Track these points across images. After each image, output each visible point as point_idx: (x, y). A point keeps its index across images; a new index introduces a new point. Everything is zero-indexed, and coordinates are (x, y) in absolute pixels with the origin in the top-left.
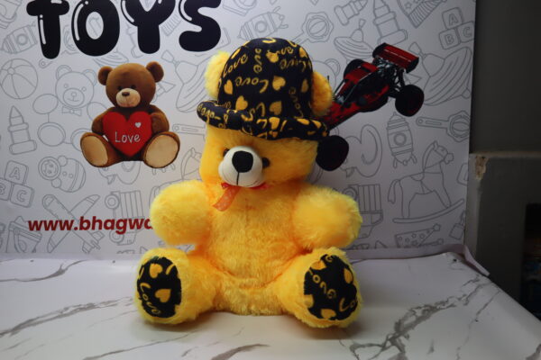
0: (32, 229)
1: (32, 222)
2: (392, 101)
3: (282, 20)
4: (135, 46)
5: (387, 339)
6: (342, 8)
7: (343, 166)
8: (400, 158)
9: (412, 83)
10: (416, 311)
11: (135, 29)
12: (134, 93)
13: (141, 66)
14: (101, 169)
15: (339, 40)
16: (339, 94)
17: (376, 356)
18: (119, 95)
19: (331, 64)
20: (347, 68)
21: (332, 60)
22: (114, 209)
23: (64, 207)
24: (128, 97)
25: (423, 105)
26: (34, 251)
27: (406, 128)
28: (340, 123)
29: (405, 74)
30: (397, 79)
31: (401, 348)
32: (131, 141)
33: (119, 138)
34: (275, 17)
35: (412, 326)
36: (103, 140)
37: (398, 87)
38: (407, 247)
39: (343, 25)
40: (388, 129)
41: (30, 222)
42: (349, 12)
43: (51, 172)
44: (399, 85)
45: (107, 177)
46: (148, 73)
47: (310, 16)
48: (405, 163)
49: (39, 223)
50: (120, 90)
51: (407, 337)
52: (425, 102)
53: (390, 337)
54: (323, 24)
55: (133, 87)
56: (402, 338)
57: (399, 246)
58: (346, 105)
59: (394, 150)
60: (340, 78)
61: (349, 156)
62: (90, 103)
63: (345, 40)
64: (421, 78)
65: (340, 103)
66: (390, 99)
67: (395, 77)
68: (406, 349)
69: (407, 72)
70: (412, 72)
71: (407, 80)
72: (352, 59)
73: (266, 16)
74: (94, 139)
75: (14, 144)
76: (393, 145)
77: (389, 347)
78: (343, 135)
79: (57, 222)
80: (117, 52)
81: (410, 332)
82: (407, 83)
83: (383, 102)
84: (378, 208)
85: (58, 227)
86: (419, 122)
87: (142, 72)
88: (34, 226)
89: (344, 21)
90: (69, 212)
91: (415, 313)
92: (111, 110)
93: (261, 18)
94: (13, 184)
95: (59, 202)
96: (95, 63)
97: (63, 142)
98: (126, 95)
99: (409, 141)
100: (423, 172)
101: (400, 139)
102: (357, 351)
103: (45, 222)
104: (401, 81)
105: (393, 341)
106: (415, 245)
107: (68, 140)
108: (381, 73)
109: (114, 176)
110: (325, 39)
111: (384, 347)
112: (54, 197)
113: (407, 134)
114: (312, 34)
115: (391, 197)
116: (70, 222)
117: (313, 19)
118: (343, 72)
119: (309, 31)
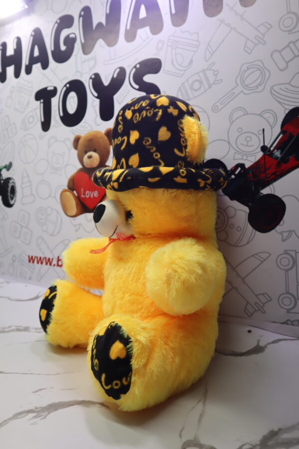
0: (30, 261)
1: (30, 257)
3: (216, 75)
4: (97, 116)
6: (280, 52)
7: (278, 228)
11: (97, 101)
12: (95, 155)
13: (100, 132)
14: (72, 218)
15: (276, 88)
16: (275, 148)
18: (85, 158)
19: (266, 115)
20: (286, 117)
21: (267, 111)
23: (48, 248)
24: (91, 159)
26: (30, 278)
28: (275, 180)
32: (92, 196)
33: (84, 194)
34: (210, 74)
36: (74, 195)
39: (281, 70)
41: (29, 256)
42: (288, 55)
43: (42, 219)
45: (75, 226)
47: (245, 67)
49: (34, 258)
54: (259, 72)
55: (95, 151)
58: (284, 160)
60: (277, 129)
61: (285, 218)
62: (67, 165)
63: (283, 87)
65: (277, 158)
72: (291, 108)
73: (201, 74)
74: (69, 194)
75: (23, 197)
78: (278, 194)
79: (43, 258)
80: (85, 122)
85: (44, 263)
87: (101, 138)
88: (31, 259)
89: (282, 65)
90: (51, 252)
92: (80, 171)
93: (196, 77)
94: (22, 226)
95: (45, 243)
96: (71, 133)
97: (50, 196)
98: (90, 157)
103: (37, 257)
107: (53, 195)
109: (80, 225)
110: (260, 88)
112: (43, 239)
114: (246, 86)
116: (51, 260)
117: (248, 69)
118: (280, 123)
119: (244, 82)
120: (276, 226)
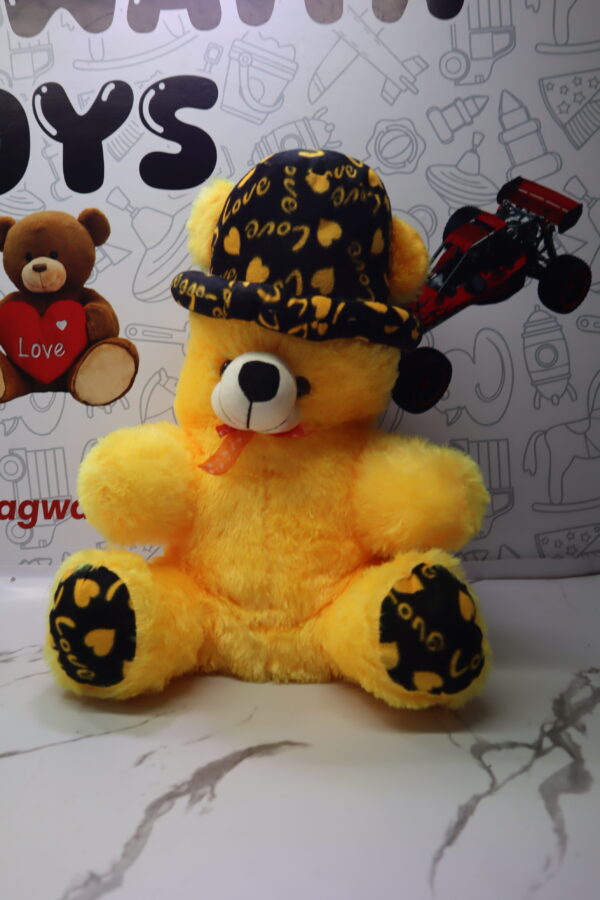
2: (532, 285)
3: (331, 132)
4: (58, 180)
5: (543, 734)
6: (442, 111)
7: (440, 404)
8: (547, 390)
9: (570, 252)
10: (591, 676)
11: (58, 147)
12: (55, 267)
13: (67, 216)
15: (436, 171)
16: (434, 271)
17: (526, 769)
18: (27, 271)
19: (420, 215)
20: (450, 220)
21: (419, 207)
22: (15, 482)
24: (43, 274)
25: (589, 294)
27: (558, 335)
29: (556, 234)
30: (542, 244)
31: (574, 752)
32: (48, 356)
33: (26, 350)
34: (317, 127)
35: (586, 707)
37: (543, 259)
38: (557, 556)
39: (443, 142)
40: (524, 336)
42: (455, 120)
44: (545, 255)
45: (2, 423)
46: (82, 228)
47: (382, 127)
48: (555, 400)
50: (29, 259)
51: (582, 729)
52: (592, 288)
53: (548, 728)
54: (406, 140)
55: (53, 256)
56: (571, 731)
57: (542, 555)
58: (448, 290)
59: (535, 377)
60: (437, 240)
61: (452, 386)
63: (447, 170)
64: (585, 243)
65: (437, 287)
66: (528, 280)
67: (539, 241)
68: (585, 753)
69: (561, 231)
70: (568, 232)
71: (561, 245)
72: (460, 206)
73: (301, 125)
76: (534, 366)
77: (548, 750)
78: (441, 346)
80: (25, 190)
81: (586, 719)
82: (560, 252)
83: (516, 286)
84: (505, 483)
86: (582, 324)
87: (71, 227)
89: (446, 135)
91: (587, 682)
92: (13, 297)
93: (291, 129)
98: (40, 269)
99: (563, 359)
100: (589, 417)
101: (547, 356)
102: (488, 757)
104: (550, 247)
105: (555, 736)
106: (571, 552)
108: (513, 233)
109: (16, 419)
110: (410, 167)
111: (539, 750)
113: (560, 346)
114: (386, 159)
115: (530, 464)
117: (388, 130)
118: (443, 230)
119: (381, 153)
120: (437, 401)
